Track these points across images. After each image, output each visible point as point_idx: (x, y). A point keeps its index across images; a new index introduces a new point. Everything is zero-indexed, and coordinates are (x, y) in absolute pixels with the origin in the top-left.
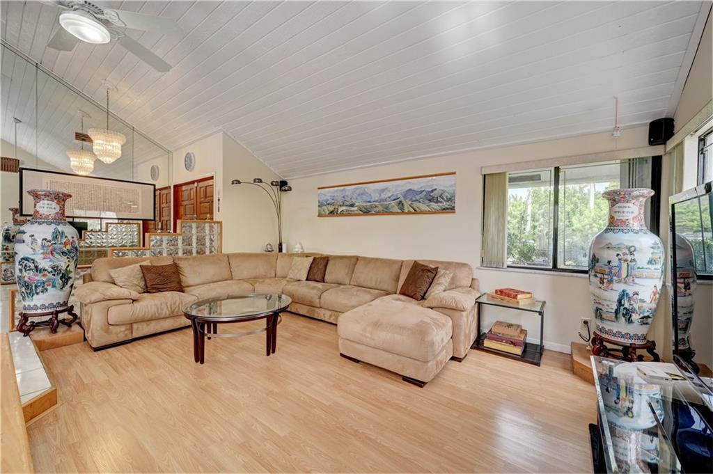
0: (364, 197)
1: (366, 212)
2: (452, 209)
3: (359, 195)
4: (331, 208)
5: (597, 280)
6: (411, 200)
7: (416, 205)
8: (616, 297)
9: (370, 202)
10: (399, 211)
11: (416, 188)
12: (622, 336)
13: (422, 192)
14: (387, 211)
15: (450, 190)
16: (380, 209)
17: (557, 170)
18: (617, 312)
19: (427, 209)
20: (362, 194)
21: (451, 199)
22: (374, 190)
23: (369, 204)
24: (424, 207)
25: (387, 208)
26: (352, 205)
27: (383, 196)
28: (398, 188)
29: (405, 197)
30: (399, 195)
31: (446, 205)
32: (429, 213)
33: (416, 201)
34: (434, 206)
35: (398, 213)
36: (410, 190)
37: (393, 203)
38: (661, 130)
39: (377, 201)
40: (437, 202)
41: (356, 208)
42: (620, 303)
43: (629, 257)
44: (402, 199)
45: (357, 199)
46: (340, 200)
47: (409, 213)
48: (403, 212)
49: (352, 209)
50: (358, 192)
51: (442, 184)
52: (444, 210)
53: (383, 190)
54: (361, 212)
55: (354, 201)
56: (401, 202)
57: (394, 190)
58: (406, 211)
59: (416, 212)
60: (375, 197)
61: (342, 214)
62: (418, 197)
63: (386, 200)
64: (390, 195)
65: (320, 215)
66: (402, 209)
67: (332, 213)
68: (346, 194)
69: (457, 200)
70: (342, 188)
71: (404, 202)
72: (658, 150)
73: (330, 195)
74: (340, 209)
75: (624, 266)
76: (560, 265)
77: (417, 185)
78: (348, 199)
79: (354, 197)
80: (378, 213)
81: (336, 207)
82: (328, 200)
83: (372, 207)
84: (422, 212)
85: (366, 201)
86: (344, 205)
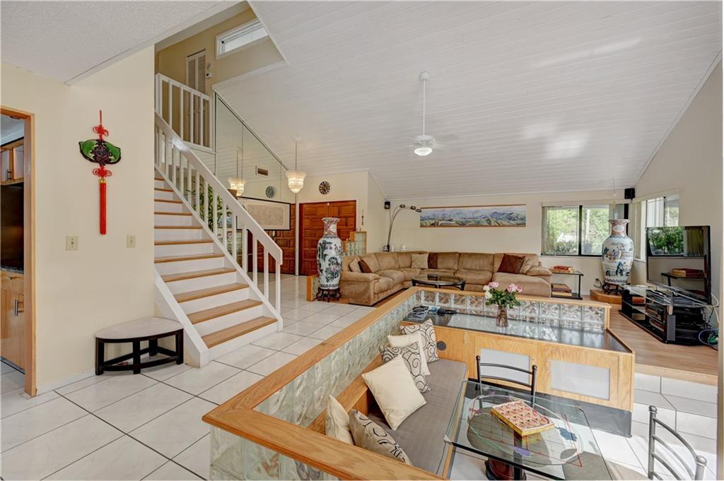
0: (461, 216)
1: (462, 225)
2: (525, 224)
3: (457, 214)
4: (433, 222)
5: (608, 259)
6: (496, 218)
7: (499, 221)
8: (617, 265)
9: (465, 218)
10: (487, 224)
12: (619, 281)
13: (503, 214)
14: (478, 225)
15: (523, 214)
16: (474, 223)
17: (581, 207)
18: (617, 271)
19: (508, 224)
20: (459, 214)
21: (523, 219)
22: (469, 212)
23: (464, 220)
24: (505, 223)
25: (479, 223)
26: (451, 220)
27: (475, 215)
28: (487, 211)
29: (492, 216)
30: (488, 215)
31: (520, 222)
32: (509, 226)
33: (500, 219)
34: (511, 222)
35: (487, 226)
36: (496, 212)
37: (483, 220)
38: (630, 193)
40: (514, 220)
41: (454, 222)
42: (618, 268)
43: (622, 248)
44: (490, 217)
45: (454, 216)
46: (440, 217)
47: (495, 226)
48: (490, 225)
49: (451, 222)
50: (455, 212)
51: (517, 210)
52: (518, 225)
53: (476, 212)
54: (458, 225)
55: (452, 218)
56: (489, 219)
57: (484, 212)
58: (493, 224)
59: (499, 226)
60: (470, 216)
61: (442, 226)
62: (501, 217)
63: (478, 218)
64: (480, 215)
65: (422, 226)
66: (490, 223)
67: (433, 225)
68: (445, 213)
69: (527, 219)
70: (442, 209)
71: (491, 220)
72: (628, 201)
73: (431, 213)
74: (440, 223)
75: (620, 251)
76: (582, 253)
77: (500, 210)
78: (447, 216)
79: (452, 215)
80: (472, 226)
81: (437, 221)
82: (430, 216)
83: (467, 222)
84: (504, 226)
85: (462, 218)
86: (443, 220)
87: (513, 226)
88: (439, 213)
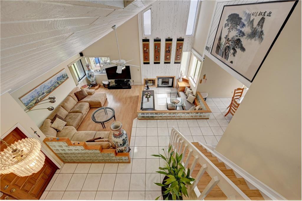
0: (46, 88)
1: (50, 92)
2: (68, 77)
3: (44, 88)
4: (34, 101)
6: (60, 80)
7: (61, 81)
9: (49, 88)
10: (58, 85)
11: (59, 76)
14: (56, 87)
15: (65, 73)
16: (53, 88)
19: (64, 80)
20: (45, 87)
21: (67, 75)
22: (48, 83)
23: (49, 89)
25: (55, 86)
26: (43, 93)
27: (52, 83)
29: (58, 80)
30: (56, 81)
31: (66, 77)
34: (65, 78)
36: (58, 77)
37: (56, 84)
38: (81, 54)
39: (51, 86)
41: (46, 93)
45: (43, 90)
46: (37, 95)
47: (61, 84)
48: (60, 85)
49: (44, 95)
50: (42, 87)
51: (63, 72)
53: (51, 81)
54: (48, 94)
55: (43, 92)
57: (54, 80)
58: (60, 84)
60: (50, 85)
62: (61, 78)
63: (53, 84)
64: (53, 82)
66: (59, 84)
67: (36, 103)
68: (38, 91)
69: (68, 75)
70: (35, 90)
71: (58, 82)
73: (29, 96)
74: (39, 99)
77: (59, 75)
78: (40, 92)
79: (42, 89)
80: (54, 90)
81: (37, 99)
82: (30, 99)
83: (50, 89)
84: (63, 82)
85: (48, 89)
86: (39, 96)
87: (66, 80)
88: (34, 93)
